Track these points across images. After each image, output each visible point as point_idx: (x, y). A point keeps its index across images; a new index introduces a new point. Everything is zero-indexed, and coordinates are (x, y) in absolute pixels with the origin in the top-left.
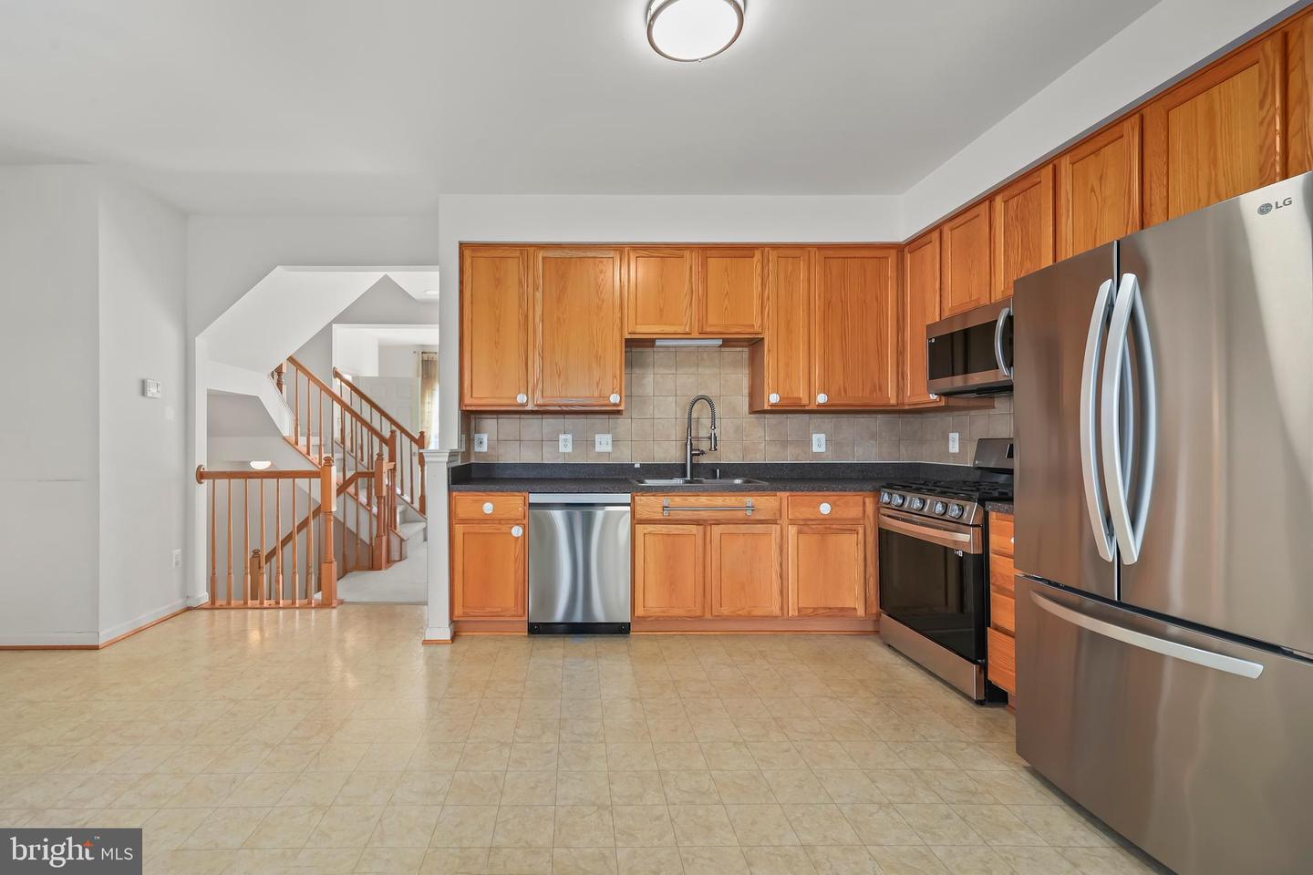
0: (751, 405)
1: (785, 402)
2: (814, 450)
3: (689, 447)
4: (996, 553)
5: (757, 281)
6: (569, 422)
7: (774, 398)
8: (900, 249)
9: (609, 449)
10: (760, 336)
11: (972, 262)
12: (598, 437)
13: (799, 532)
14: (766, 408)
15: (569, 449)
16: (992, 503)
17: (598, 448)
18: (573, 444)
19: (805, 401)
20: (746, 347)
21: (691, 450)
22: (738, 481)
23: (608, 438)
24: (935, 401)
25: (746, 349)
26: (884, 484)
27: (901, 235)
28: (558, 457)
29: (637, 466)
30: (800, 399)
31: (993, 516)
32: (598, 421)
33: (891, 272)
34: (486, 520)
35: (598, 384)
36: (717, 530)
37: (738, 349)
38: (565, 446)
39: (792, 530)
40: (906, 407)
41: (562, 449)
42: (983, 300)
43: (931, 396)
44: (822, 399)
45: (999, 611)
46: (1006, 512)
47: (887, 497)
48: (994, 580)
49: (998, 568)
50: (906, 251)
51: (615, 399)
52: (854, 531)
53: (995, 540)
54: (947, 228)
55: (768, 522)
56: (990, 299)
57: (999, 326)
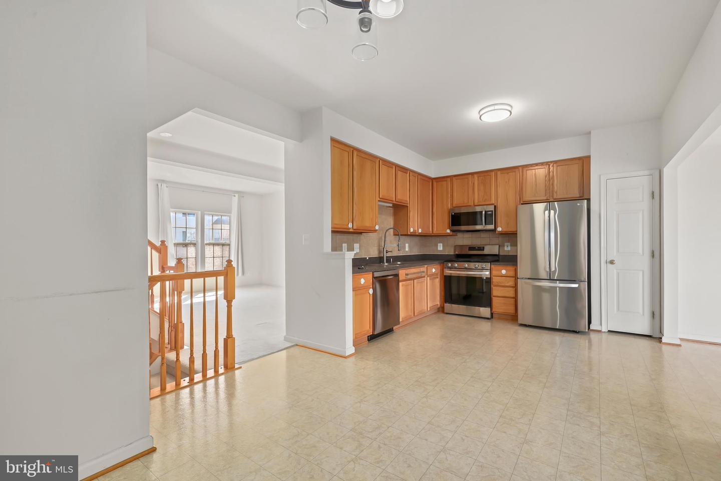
1: (413, 232)
2: (406, 250)
3: (385, 249)
4: (495, 276)
5: (408, 183)
6: (350, 238)
7: (412, 230)
8: (433, 179)
9: (358, 251)
10: (408, 205)
11: (464, 191)
12: (355, 245)
13: (430, 279)
14: (409, 233)
16: (493, 263)
23: (358, 245)
24: (448, 233)
25: (392, 209)
27: (433, 176)
29: (367, 258)
30: (416, 231)
31: (493, 266)
32: (355, 237)
33: (430, 187)
34: (362, 287)
35: (372, 220)
36: (416, 281)
39: (428, 279)
40: (431, 235)
42: (470, 204)
43: (448, 231)
44: (420, 231)
45: (496, 291)
46: (499, 265)
47: (450, 265)
48: (494, 284)
49: (495, 280)
50: (434, 181)
51: (377, 227)
52: (438, 277)
53: (494, 273)
54: (454, 178)
55: (424, 277)
56: (473, 204)
57: (484, 213)
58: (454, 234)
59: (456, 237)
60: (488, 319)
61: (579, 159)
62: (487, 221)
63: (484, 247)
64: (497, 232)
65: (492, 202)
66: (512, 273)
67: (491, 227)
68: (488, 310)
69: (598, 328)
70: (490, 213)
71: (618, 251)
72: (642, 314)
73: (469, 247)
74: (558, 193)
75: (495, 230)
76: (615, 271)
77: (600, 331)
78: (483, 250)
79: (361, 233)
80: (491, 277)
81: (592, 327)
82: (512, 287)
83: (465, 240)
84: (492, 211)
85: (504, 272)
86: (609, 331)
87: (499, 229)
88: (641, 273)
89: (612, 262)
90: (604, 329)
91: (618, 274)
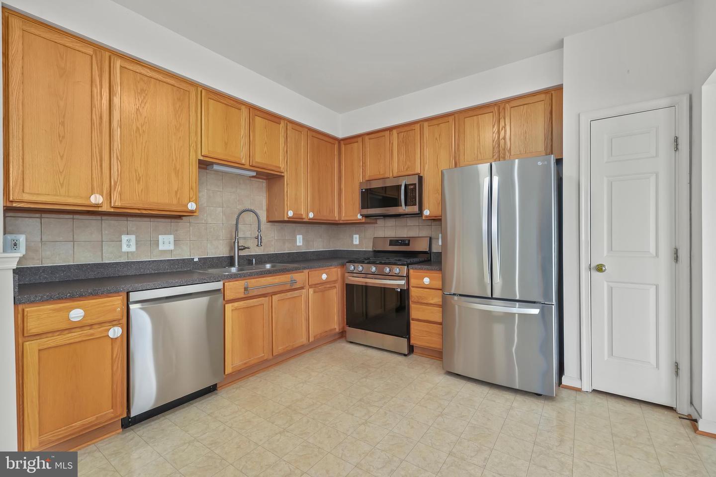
0: (267, 217)
1: (295, 216)
2: (298, 245)
3: (236, 244)
4: (413, 287)
5: (282, 140)
6: (132, 223)
7: (291, 214)
8: (340, 141)
9: (171, 247)
10: (283, 174)
11: (380, 156)
12: (161, 238)
13: (315, 292)
14: (285, 219)
15: (133, 248)
16: (412, 266)
17: (161, 247)
18: (137, 244)
19: (304, 216)
20: (264, 179)
21: (238, 246)
22: (268, 266)
23: (171, 238)
24: (360, 220)
25: (265, 181)
26: (347, 261)
27: (340, 135)
28: (120, 257)
29: (196, 260)
30: (302, 215)
31: (411, 271)
32: (162, 223)
33: (336, 153)
34: (73, 327)
35: (176, 192)
36: (275, 298)
37: (261, 180)
38: (128, 246)
39: (311, 291)
40: (341, 222)
41: (125, 248)
42: (387, 176)
43: (359, 217)
44: (311, 215)
45: (416, 312)
46: (420, 269)
47: (352, 268)
48: (413, 299)
49: (414, 293)
50: (342, 142)
51: (192, 206)
52: (335, 287)
53: (413, 282)
54: (367, 137)
55: (302, 288)
56: (391, 175)
57: (403, 188)
58: (368, 220)
59: (376, 225)
60: (405, 355)
61: (546, 91)
62: (409, 200)
63: (409, 241)
64: (424, 218)
65: (416, 172)
66: (438, 284)
67: (415, 209)
68: (404, 341)
69: (577, 385)
70: (412, 187)
71: (611, 248)
72: (655, 365)
73: (391, 241)
74: (512, 153)
75: (420, 214)
76: (605, 283)
77: (579, 390)
78: (408, 244)
79: (180, 217)
80: (408, 289)
81: (565, 381)
82: (438, 306)
83: (388, 230)
84: (415, 184)
85: (427, 281)
86: (594, 391)
87: (426, 212)
88: (653, 290)
89: (600, 268)
90: (586, 387)
91: (611, 290)
